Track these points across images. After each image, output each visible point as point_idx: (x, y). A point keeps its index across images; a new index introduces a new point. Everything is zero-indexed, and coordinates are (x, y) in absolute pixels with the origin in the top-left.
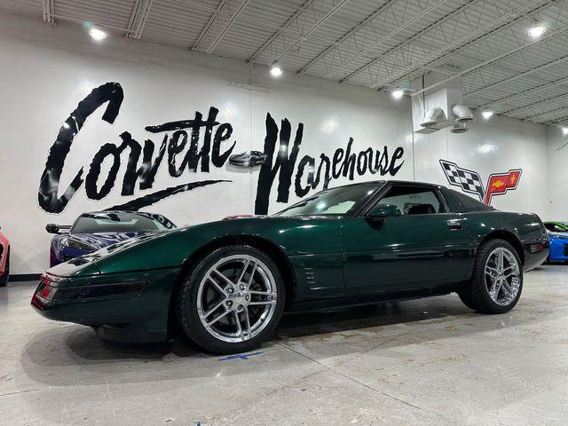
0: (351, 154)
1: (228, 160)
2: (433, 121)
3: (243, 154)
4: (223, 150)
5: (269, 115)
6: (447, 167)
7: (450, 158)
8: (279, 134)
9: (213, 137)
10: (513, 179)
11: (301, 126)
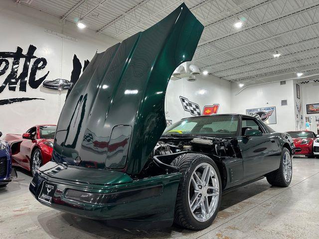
1: (42, 84)
2: (179, 72)
5: (75, 56)
6: (183, 100)
7: (185, 96)
8: (82, 70)
9: (30, 67)
10: (215, 109)
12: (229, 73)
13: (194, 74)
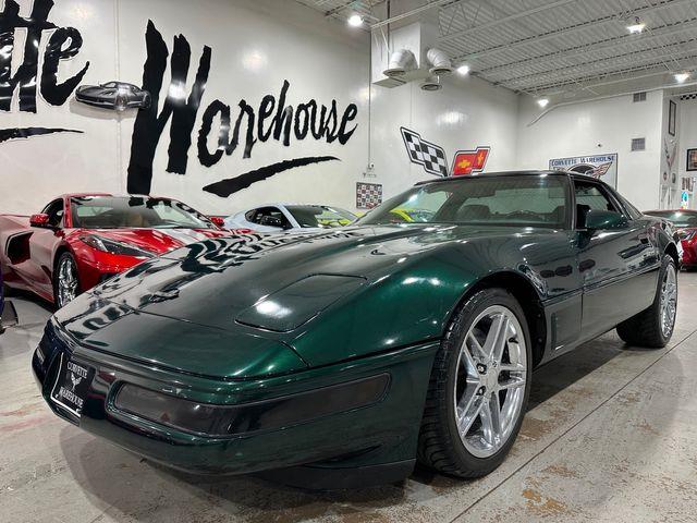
0: (286, 106)
1: (73, 94)
2: (402, 67)
3: (102, 87)
4: (62, 76)
5: (151, 25)
6: (408, 137)
8: (169, 59)
10: (480, 159)
11: (207, 51)
12: (517, 72)
13: (439, 71)
